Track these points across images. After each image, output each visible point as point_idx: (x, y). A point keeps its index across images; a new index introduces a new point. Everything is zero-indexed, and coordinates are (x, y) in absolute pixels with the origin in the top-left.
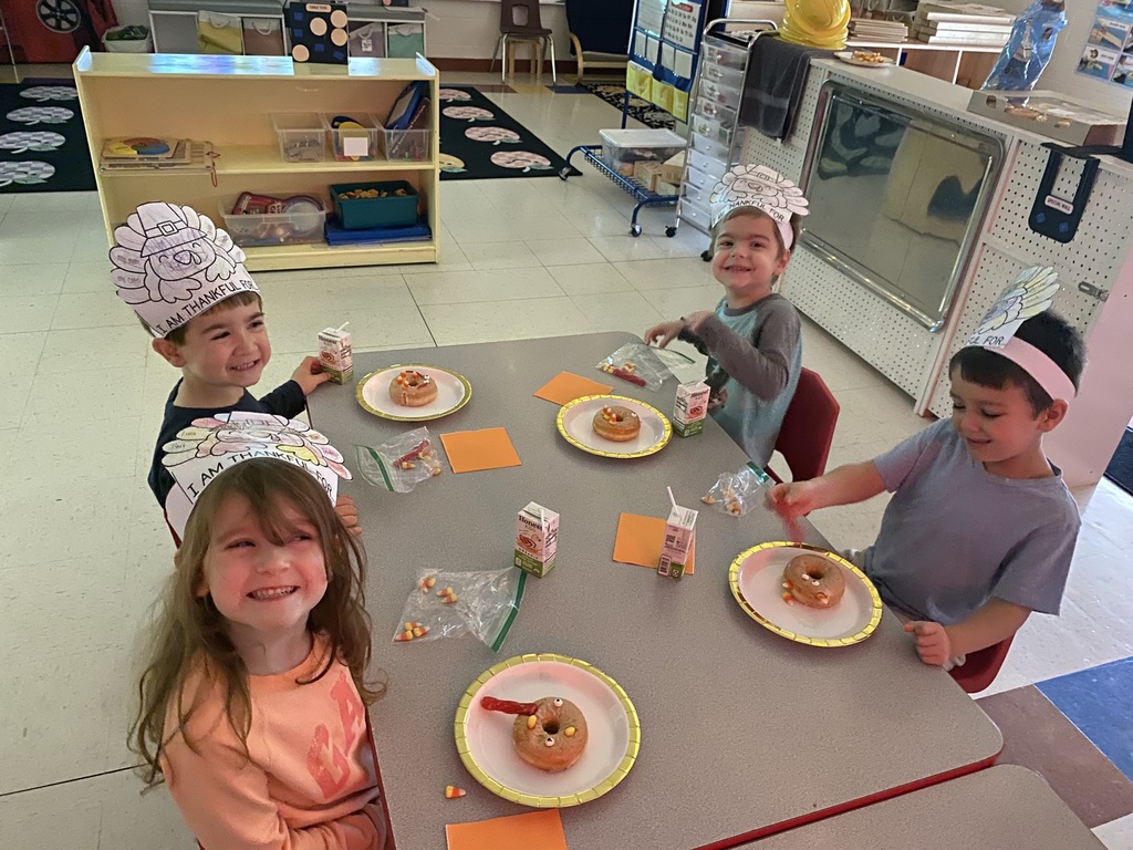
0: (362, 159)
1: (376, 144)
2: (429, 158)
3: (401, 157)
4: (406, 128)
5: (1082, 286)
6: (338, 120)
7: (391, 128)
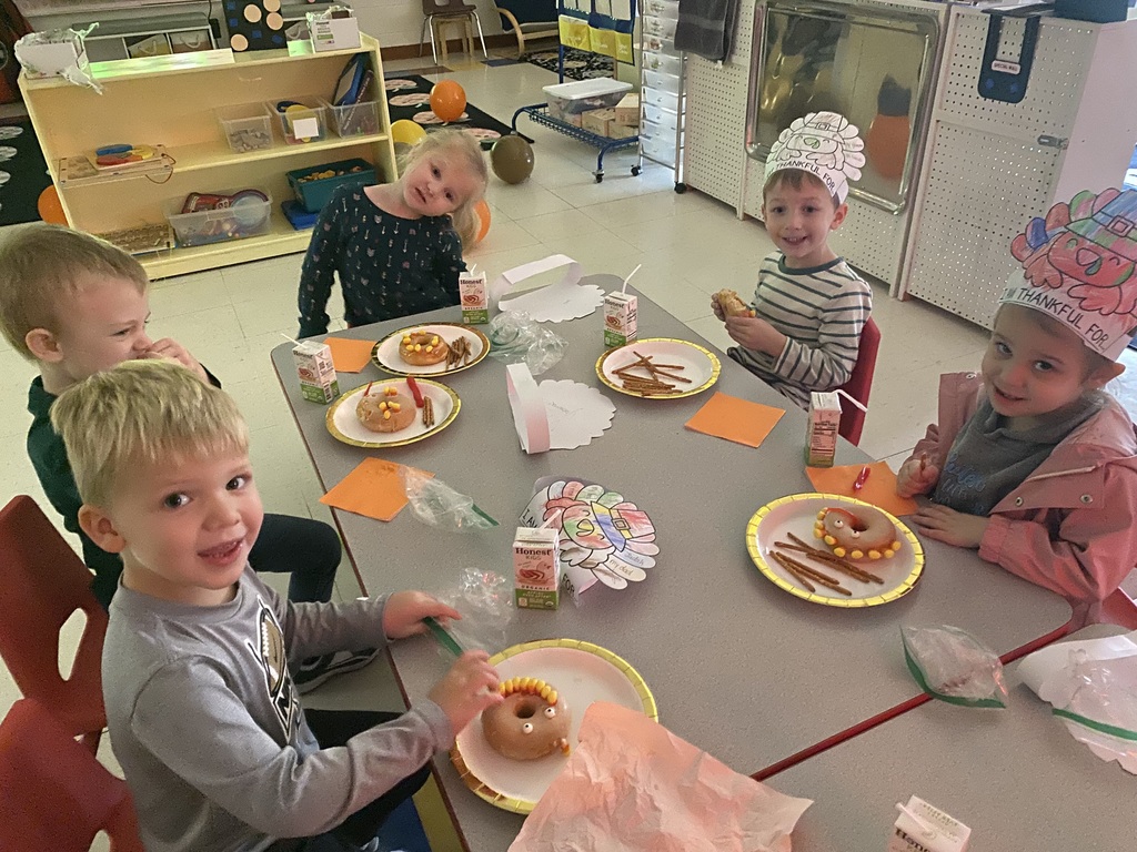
0: (313, 140)
1: (325, 124)
2: (380, 129)
3: (353, 132)
4: (354, 102)
5: (1042, 140)
6: (283, 105)
7: (339, 104)
